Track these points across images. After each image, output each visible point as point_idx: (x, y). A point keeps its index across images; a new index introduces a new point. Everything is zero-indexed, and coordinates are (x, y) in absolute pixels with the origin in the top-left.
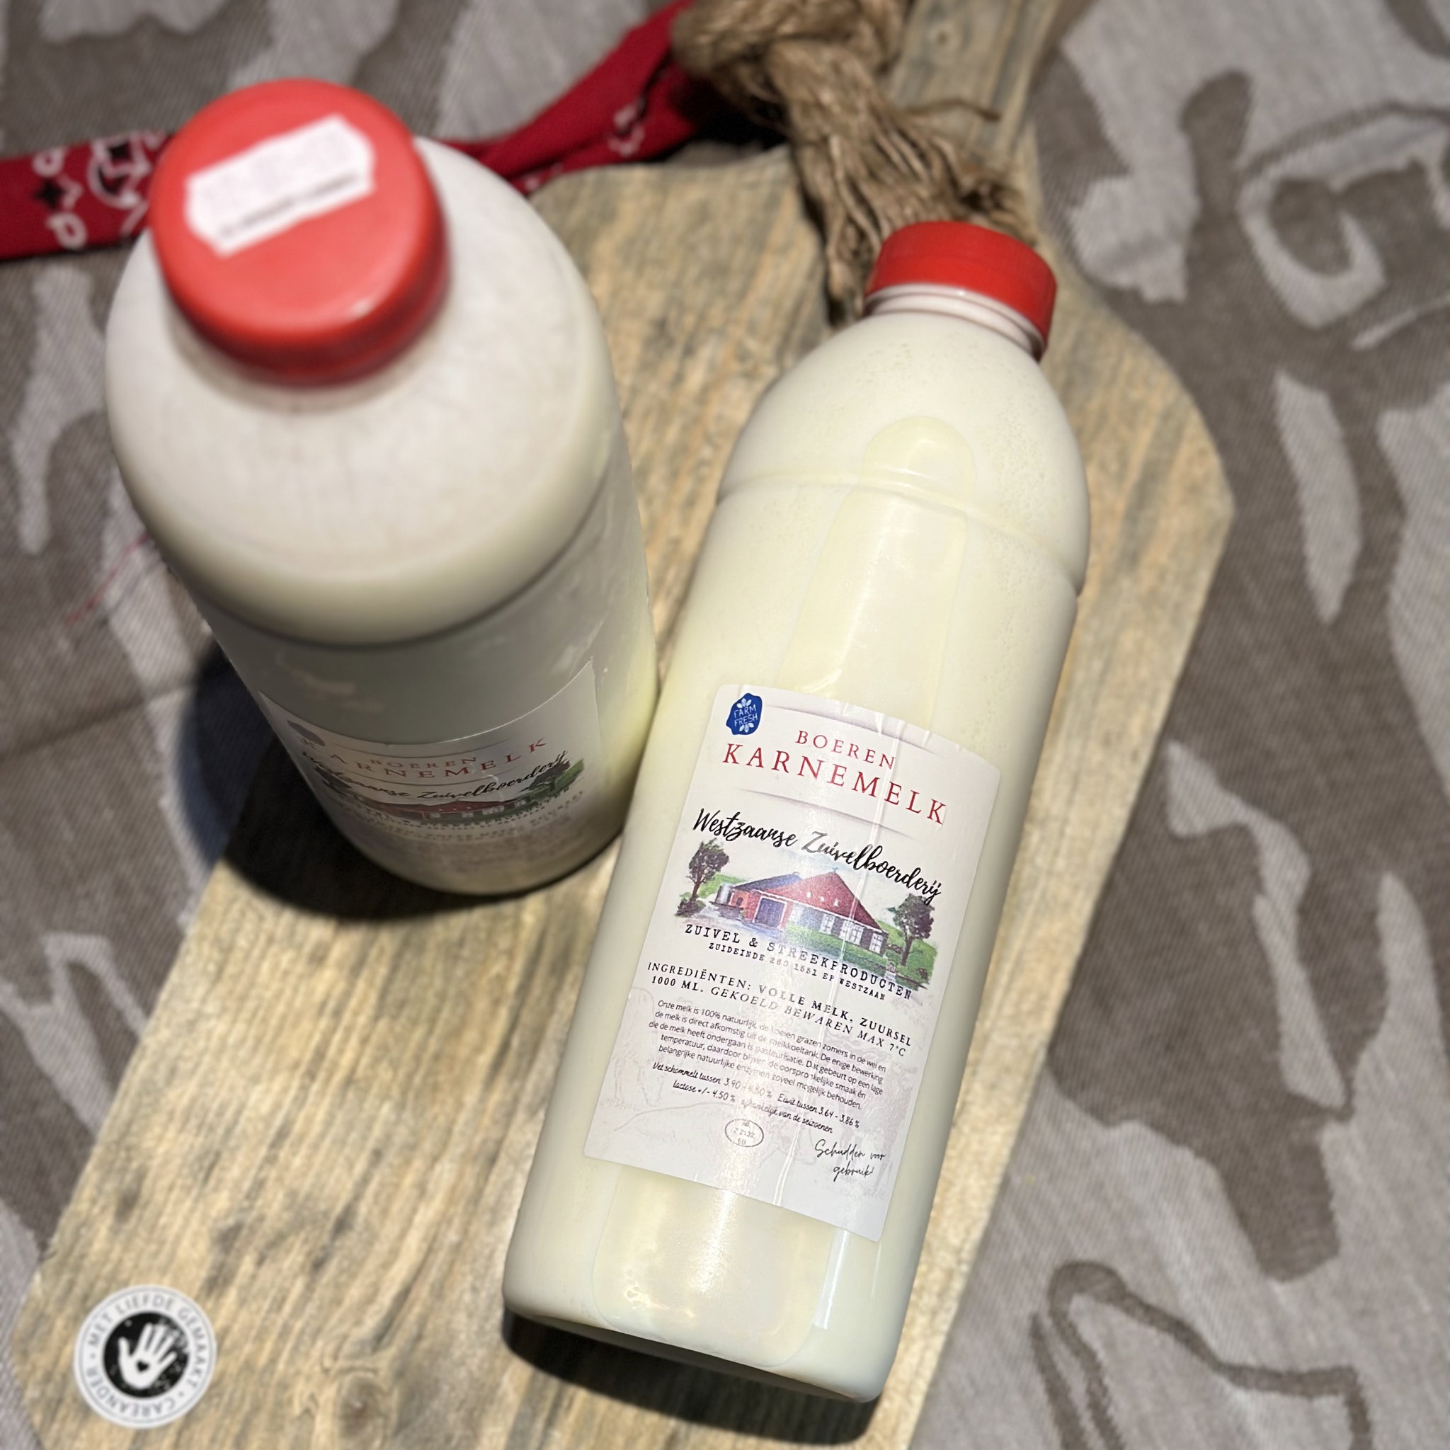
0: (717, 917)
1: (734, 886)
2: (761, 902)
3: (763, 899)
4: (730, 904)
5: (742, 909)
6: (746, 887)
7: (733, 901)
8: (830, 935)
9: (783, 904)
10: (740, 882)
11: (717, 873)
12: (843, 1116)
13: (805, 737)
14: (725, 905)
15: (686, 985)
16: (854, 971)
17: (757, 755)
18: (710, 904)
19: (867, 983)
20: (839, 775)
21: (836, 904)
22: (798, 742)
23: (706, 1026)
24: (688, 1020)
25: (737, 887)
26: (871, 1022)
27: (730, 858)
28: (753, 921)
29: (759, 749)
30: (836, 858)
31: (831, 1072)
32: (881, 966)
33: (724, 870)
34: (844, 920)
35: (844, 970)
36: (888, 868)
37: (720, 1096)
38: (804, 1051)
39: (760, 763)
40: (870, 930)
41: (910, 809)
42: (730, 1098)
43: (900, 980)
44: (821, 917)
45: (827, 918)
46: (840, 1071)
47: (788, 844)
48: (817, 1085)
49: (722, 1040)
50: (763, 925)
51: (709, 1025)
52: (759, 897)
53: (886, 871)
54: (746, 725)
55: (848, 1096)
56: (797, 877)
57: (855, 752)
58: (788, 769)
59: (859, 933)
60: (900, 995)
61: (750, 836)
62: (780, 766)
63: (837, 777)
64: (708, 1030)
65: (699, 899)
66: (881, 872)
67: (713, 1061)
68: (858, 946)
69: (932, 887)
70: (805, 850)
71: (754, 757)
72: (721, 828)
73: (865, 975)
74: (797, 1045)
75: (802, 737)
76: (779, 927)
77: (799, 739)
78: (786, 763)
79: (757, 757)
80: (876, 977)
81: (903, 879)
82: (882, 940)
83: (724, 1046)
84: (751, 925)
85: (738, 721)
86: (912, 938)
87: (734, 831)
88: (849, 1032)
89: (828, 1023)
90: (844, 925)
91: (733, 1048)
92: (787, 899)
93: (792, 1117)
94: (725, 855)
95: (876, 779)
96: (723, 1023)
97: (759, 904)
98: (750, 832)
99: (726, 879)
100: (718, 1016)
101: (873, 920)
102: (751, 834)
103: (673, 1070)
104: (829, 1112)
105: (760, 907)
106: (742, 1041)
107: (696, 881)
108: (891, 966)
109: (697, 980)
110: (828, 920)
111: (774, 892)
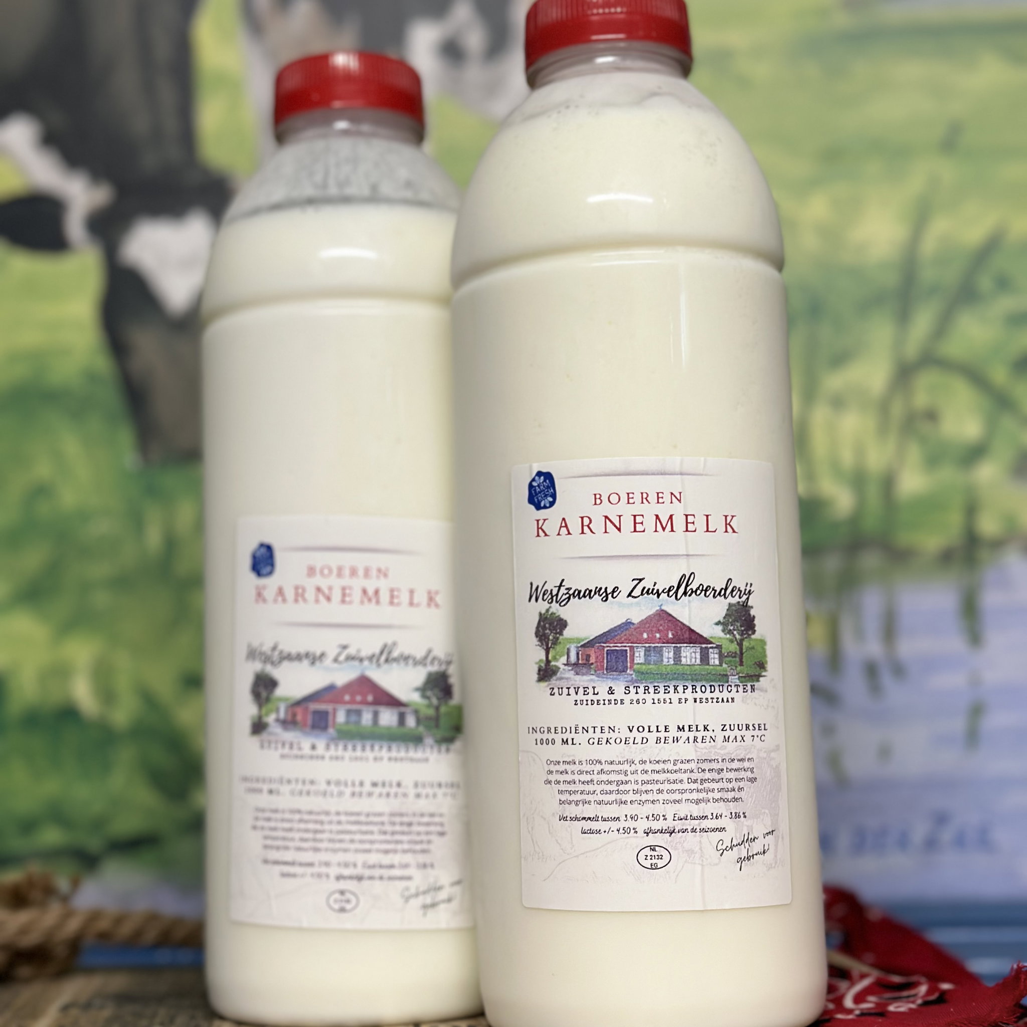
0: (572, 676)
1: (579, 645)
2: (607, 654)
3: (607, 650)
4: (580, 662)
5: (592, 664)
6: (590, 644)
7: (582, 660)
8: (673, 664)
9: (626, 650)
10: (583, 640)
11: (561, 637)
12: (731, 813)
13: (600, 498)
14: (576, 664)
15: (565, 742)
16: (703, 688)
17: (563, 525)
18: (563, 666)
19: (717, 694)
20: (639, 523)
21: (670, 636)
22: (595, 504)
23: (593, 773)
24: (576, 772)
25: (582, 646)
26: (730, 725)
27: (568, 621)
28: (605, 672)
29: (564, 519)
30: (658, 596)
31: (710, 781)
32: (724, 675)
33: (567, 633)
34: (681, 647)
35: (694, 691)
36: (704, 589)
37: (624, 832)
38: (682, 771)
39: (568, 531)
40: (706, 647)
41: (707, 531)
42: (632, 831)
43: (743, 679)
44: (661, 651)
45: (667, 650)
46: (717, 777)
47: (614, 596)
48: (701, 796)
49: (610, 782)
50: (614, 673)
51: (595, 772)
52: (604, 650)
53: (703, 592)
54: (546, 500)
55: (730, 795)
56: (630, 623)
57: (646, 498)
58: (593, 531)
59: (697, 654)
60: (747, 692)
61: (579, 598)
62: (586, 529)
63: (637, 525)
64: (596, 777)
65: (553, 663)
66: (699, 594)
67: (608, 803)
68: (700, 665)
69: (746, 590)
70: (630, 598)
71: (561, 527)
72: (552, 597)
73: (713, 687)
74: (675, 768)
75: (597, 499)
76: (628, 671)
77: (595, 501)
78: (590, 526)
79: (563, 527)
80: (723, 686)
81: (719, 594)
82: (718, 652)
83: (613, 787)
84: (605, 676)
85: (537, 498)
86: (742, 640)
87: (564, 597)
88: (714, 741)
89: (695, 740)
90: (682, 651)
91: (622, 787)
92: (628, 645)
93: (689, 830)
94: (562, 620)
95: (671, 517)
96: (607, 767)
97: (605, 655)
98: (578, 594)
99: (571, 641)
100: (600, 762)
101: (706, 638)
102: (579, 596)
103: (576, 819)
104: (718, 815)
105: (607, 657)
106: (627, 779)
107: (545, 648)
108: (732, 671)
109: (573, 735)
110: (668, 652)
111: (616, 641)
